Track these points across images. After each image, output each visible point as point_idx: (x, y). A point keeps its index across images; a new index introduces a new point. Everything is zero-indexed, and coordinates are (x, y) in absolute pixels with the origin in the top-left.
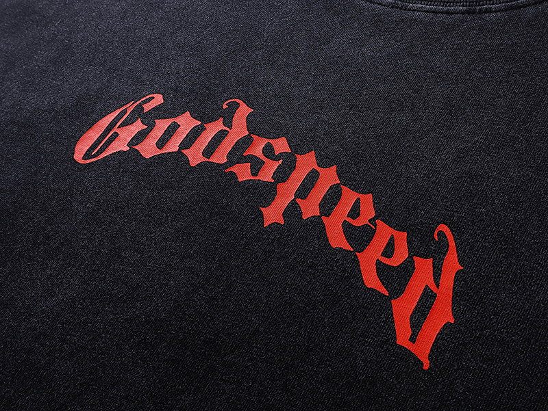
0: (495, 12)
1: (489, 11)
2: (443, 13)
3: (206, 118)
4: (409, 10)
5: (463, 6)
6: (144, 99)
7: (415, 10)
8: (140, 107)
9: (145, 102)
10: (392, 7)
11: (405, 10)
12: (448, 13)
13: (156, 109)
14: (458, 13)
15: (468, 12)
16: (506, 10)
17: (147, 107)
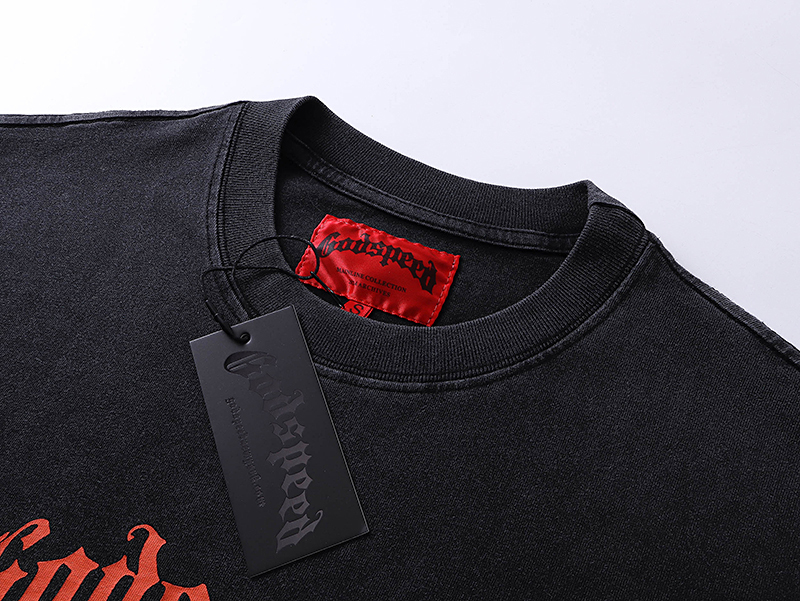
0: (459, 389)
1: (451, 388)
2: (399, 391)
3: (104, 557)
4: (361, 386)
5: (422, 382)
6: (24, 528)
7: (367, 387)
8: (17, 542)
9: (25, 533)
10: (340, 381)
11: (356, 385)
12: (405, 391)
13: (40, 544)
14: (416, 392)
15: (427, 390)
16: (470, 387)
17: (29, 542)
